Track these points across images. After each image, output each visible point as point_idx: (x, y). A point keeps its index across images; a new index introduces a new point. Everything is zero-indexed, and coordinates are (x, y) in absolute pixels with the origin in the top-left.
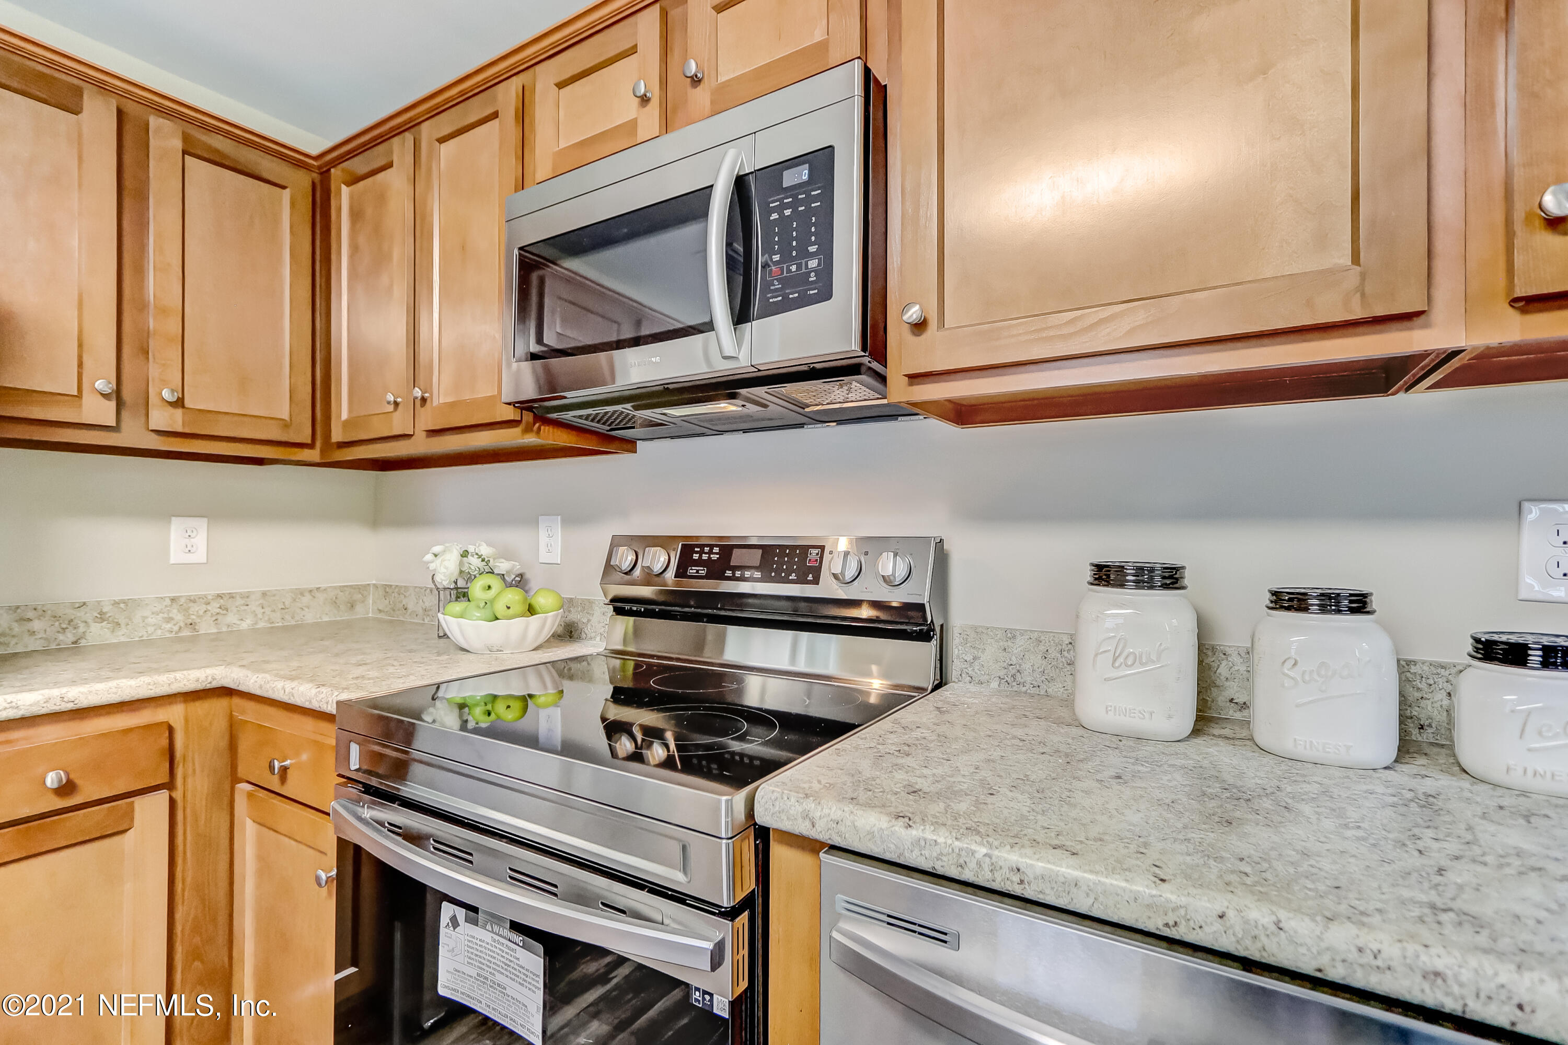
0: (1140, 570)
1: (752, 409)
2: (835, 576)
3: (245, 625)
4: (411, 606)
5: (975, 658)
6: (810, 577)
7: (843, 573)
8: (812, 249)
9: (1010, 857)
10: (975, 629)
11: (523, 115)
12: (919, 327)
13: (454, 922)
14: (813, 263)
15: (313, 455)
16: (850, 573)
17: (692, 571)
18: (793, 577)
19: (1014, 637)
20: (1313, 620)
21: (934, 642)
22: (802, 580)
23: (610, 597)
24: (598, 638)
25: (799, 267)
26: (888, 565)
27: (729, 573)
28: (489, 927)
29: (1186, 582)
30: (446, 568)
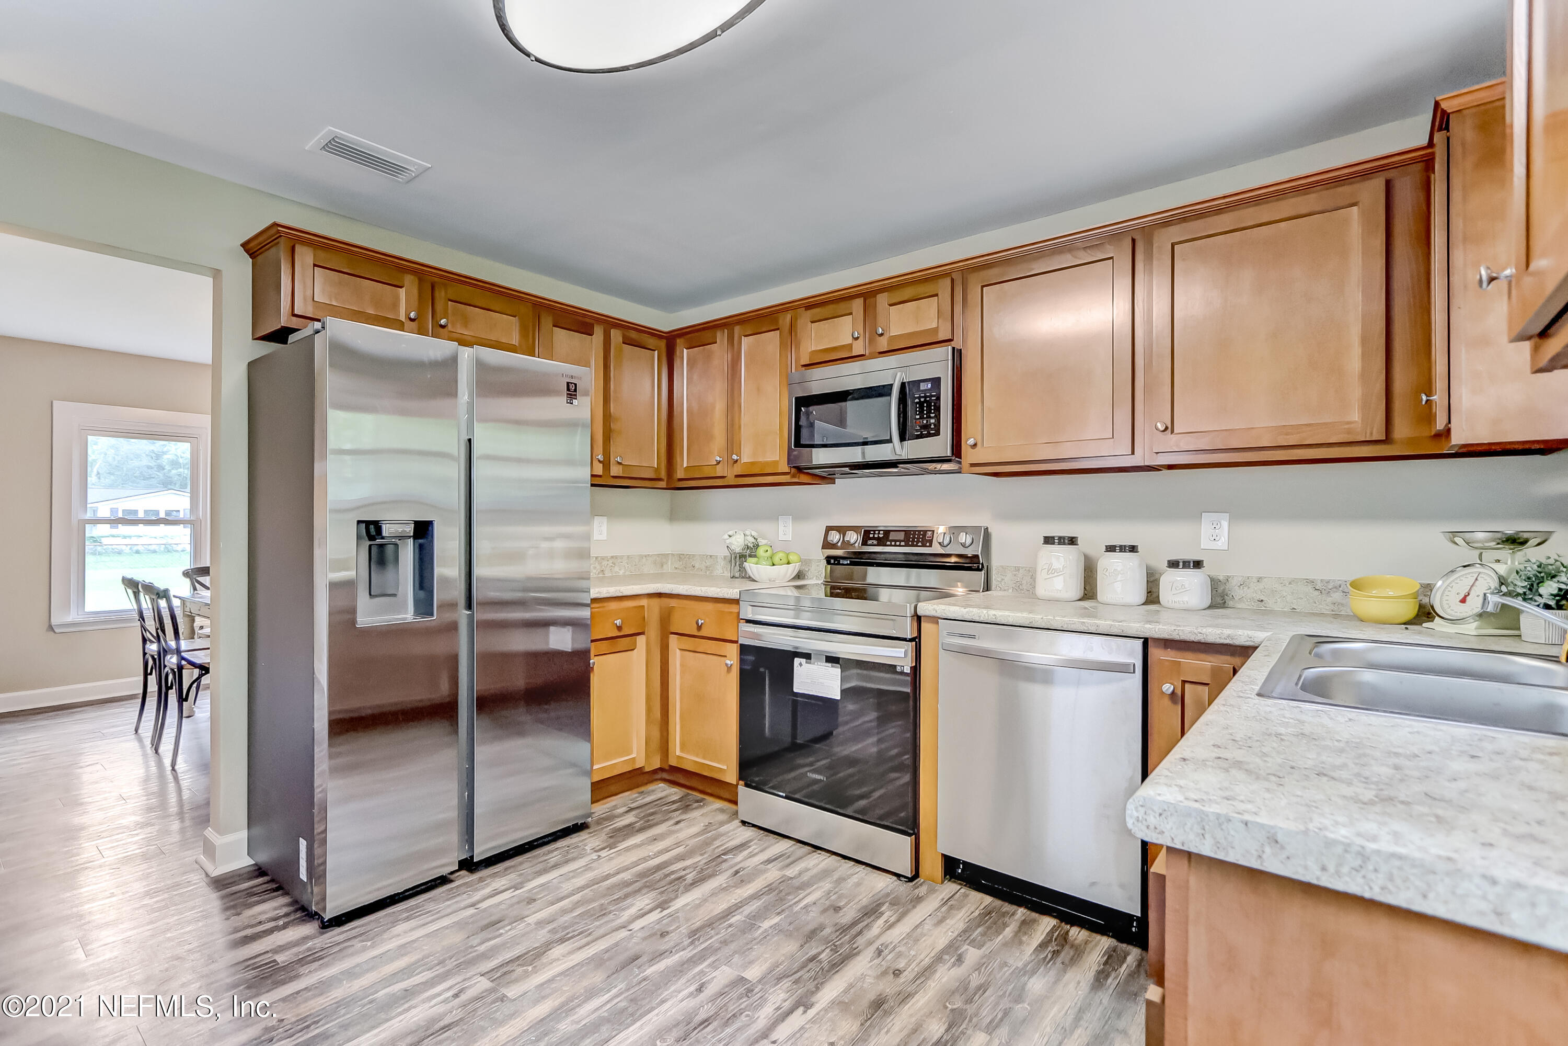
0: (1060, 538)
1: (903, 470)
2: (940, 543)
3: (621, 573)
4: (697, 566)
5: (1002, 580)
6: (928, 544)
7: (943, 542)
8: (932, 415)
9: (992, 612)
10: (1002, 567)
11: (792, 327)
12: (975, 446)
13: (801, 664)
14: (933, 421)
15: (663, 484)
16: (946, 543)
17: (870, 542)
18: (920, 544)
19: (1019, 570)
20: (1118, 555)
21: (983, 572)
22: (924, 546)
23: (826, 556)
24: (815, 578)
25: (927, 421)
26: (963, 538)
27: (888, 543)
28: (816, 663)
29: (1079, 542)
30: (738, 542)
